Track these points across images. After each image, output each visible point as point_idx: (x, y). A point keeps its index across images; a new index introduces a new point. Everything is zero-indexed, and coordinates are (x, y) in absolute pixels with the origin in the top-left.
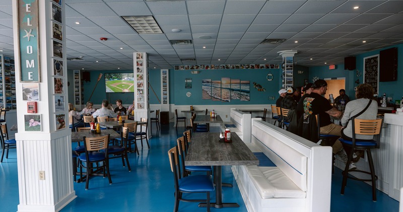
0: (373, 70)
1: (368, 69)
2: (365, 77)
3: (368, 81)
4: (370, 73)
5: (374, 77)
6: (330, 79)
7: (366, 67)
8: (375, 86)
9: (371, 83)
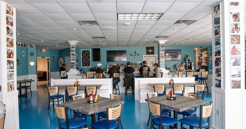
0: (87, 56)
1: (84, 55)
2: (82, 59)
3: (84, 60)
4: (85, 57)
5: (87, 59)
6: (41, 57)
7: (82, 54)
8: (89, 63)
9: (86, 62)
